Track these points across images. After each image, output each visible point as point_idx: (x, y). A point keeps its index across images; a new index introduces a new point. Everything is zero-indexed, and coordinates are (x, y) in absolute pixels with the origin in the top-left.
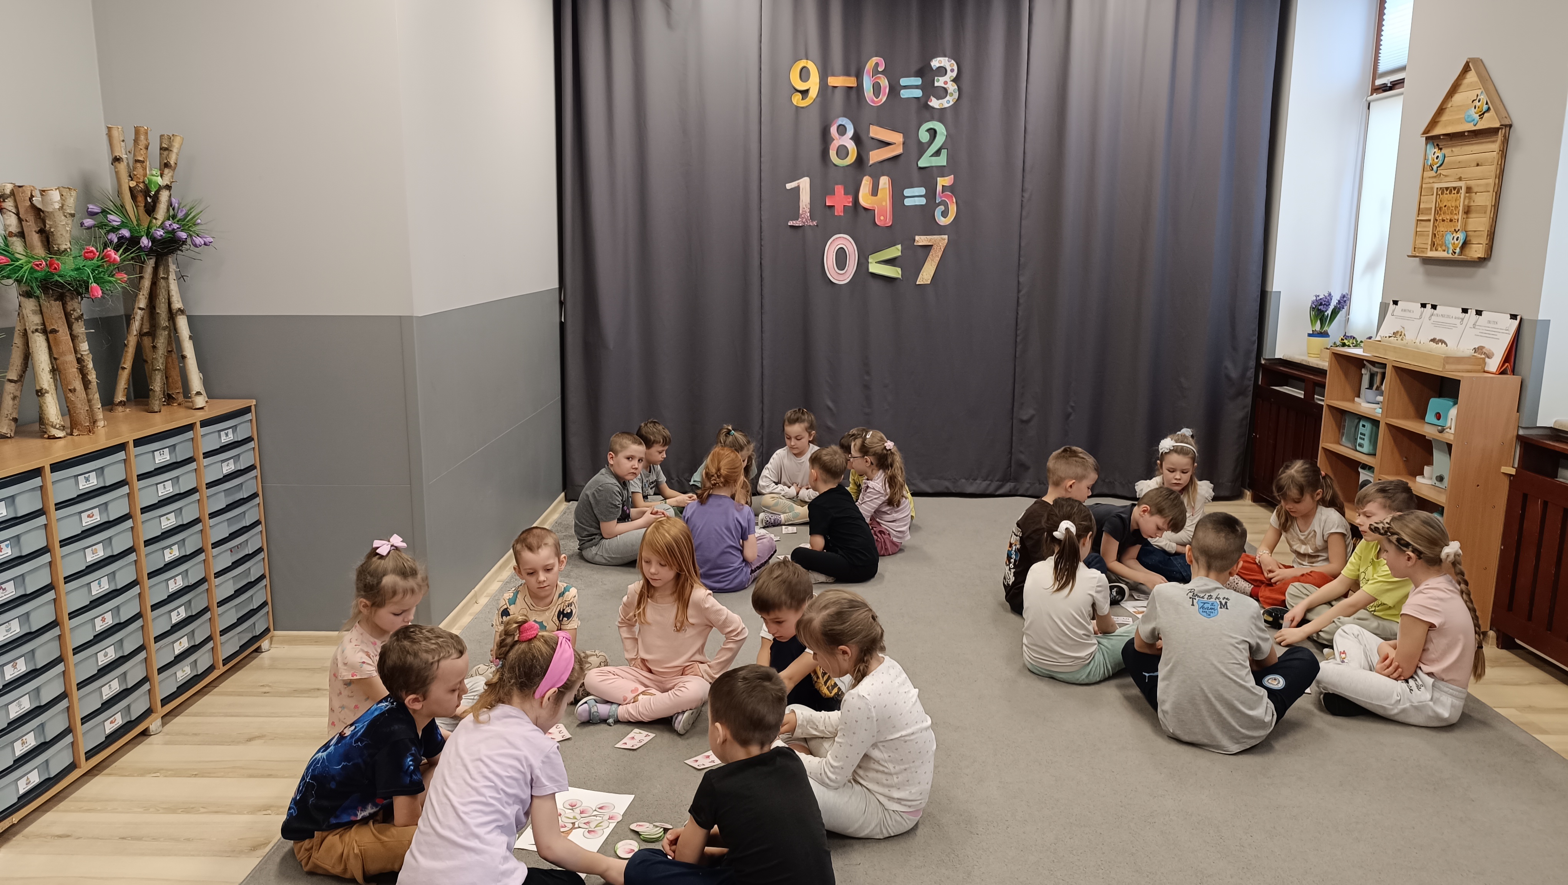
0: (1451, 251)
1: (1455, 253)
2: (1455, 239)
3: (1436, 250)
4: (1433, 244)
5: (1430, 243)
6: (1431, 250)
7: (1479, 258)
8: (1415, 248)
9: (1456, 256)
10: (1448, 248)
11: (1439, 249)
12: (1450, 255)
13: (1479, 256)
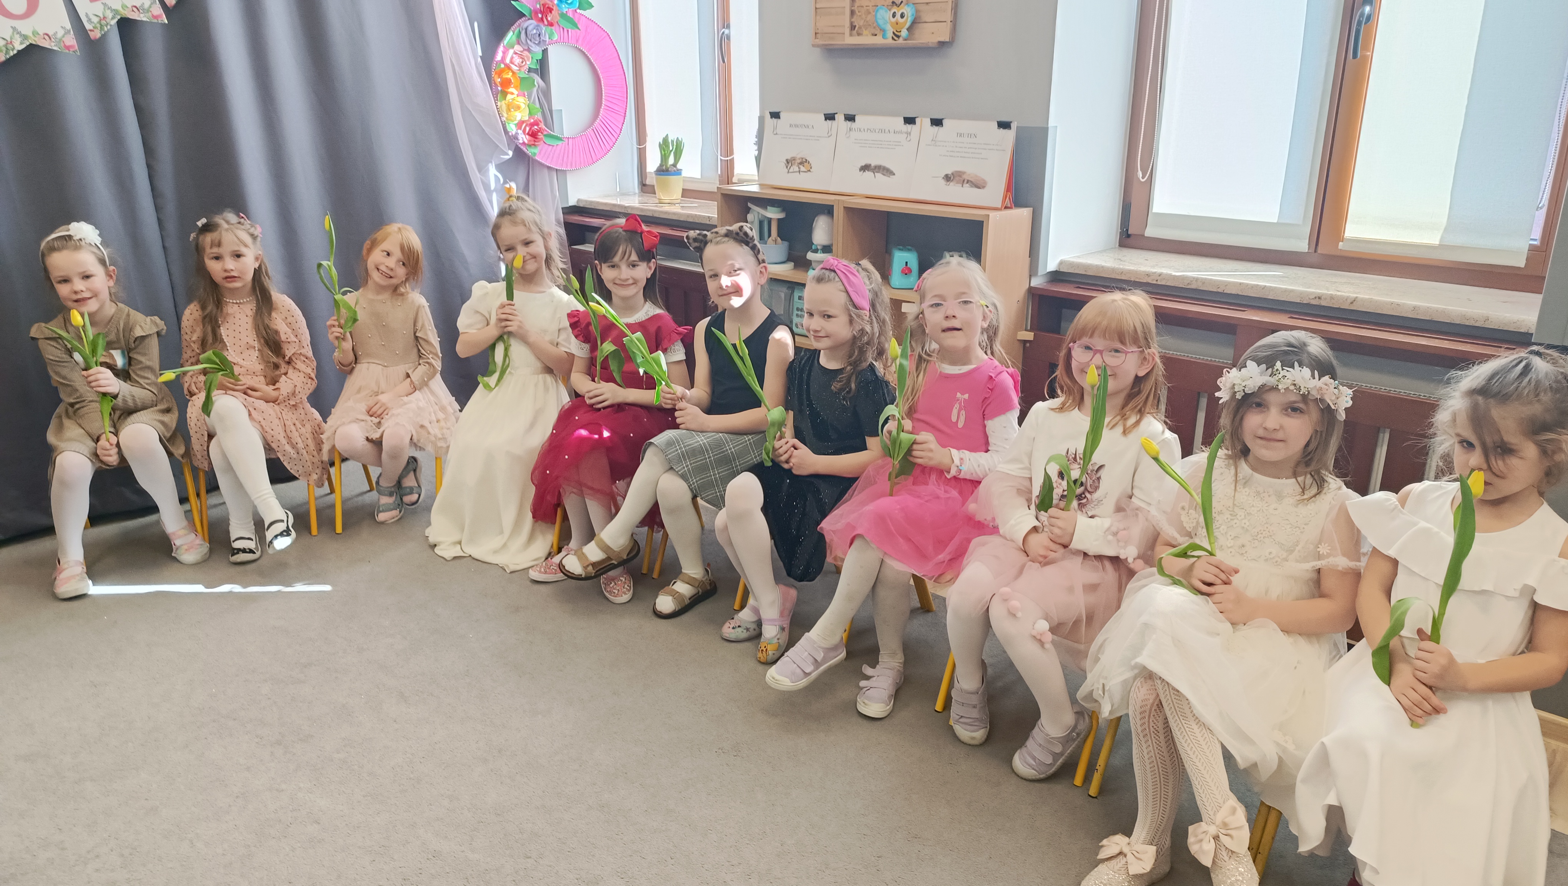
0: (890, 34)
1: (898, 37)
2: (898, 15)
3: (859, 34)
4: (853, 27)
5: (848, 24)
6: (851, 35)
7: (940, 42)
8: (816, 33)
9: (901, 41)
10: (883, 31)
11: (865, 32)
12: (889, 41)
13: (942, 39)
